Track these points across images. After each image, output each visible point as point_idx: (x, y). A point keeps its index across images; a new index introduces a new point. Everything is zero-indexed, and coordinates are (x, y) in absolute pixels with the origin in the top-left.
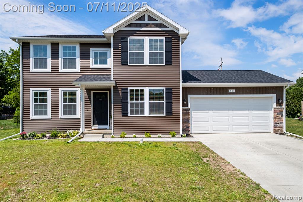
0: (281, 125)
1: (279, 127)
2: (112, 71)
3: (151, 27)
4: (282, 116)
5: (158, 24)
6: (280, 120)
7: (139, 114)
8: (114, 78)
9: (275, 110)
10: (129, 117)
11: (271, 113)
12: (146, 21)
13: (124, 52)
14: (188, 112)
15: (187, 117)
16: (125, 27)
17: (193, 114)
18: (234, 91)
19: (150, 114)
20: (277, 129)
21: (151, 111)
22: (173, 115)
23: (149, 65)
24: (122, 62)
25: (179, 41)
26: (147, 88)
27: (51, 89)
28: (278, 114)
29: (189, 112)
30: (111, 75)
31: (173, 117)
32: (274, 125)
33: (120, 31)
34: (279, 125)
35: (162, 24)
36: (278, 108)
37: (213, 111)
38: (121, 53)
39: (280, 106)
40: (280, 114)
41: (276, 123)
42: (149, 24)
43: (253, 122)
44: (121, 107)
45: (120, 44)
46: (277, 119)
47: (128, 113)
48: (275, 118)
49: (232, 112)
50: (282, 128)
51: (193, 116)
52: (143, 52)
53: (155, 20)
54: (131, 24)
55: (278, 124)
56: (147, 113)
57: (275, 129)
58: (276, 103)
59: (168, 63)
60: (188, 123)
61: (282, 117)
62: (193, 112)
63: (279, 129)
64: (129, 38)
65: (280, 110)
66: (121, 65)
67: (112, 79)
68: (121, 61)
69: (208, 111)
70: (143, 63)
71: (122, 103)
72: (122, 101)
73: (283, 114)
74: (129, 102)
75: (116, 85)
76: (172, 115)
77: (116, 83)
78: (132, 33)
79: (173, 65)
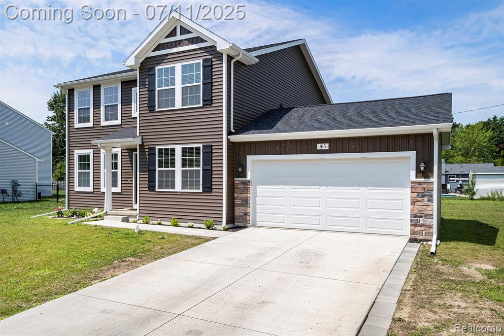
0: (428, 221)
1: (422, 225)
2: (138, 123)
3: (184, 45)
4: (430, 200)
5: (193, 38)
6: (425, 210)
7: (169, 188)
8: (140, 133)
9: (414, 186)
10: (157, 192)
11: (406, 194)
12: (179, 37)
13: (152, 91)
14: (246, 186)
15: (245, 195)
16: (152, 51)
17: (258, 190)
18: (327, 146)
19: (183, 188)
20: (417, 228)
21: (184, 184)
22: (213, 191)
23: (181, 108)
24: (149, 107)
25: (222, 63)
26: (179, 146)
27: (94, 151)
28: (420, 195)
29: (249, 186)
30: (136, 127)
31: (213, 194)
32: (411, 220)
33: (147, 58)
34: (421, 221)
35: (199, 37)
36: (419, 183)
37: (292, 187)
38: (147, 92)
39: (424, 178)
40: (425, 195)
41: (416, 216)
42: (182, 40)
43: (369, 210)
44: (147, 176)
45: (147, 80)
46: (417, 207)
47: (155, 187)
48: (413, 203)
49: (326, 189)
50: (430, 228)
51: (258, 195)
52: (175, 88)
53: (189, 32)
54: (159, 44)
55: (421, 219)
56: (178, 187)
57: (413, 228)
58: (415, 171)
59: (206, 103)
60: (247, 207)
61: (430, 203)
62: (258, 187)
63: (422, 228)
64: (157, 68)
65: (425, 186)
66: (148, 112)
67: (138, 135)
68: (147, 105)
69: (282, 186)
70: (174, 106)
71: (149, 170)
72: (148, 168)
73: (432, 196)
74: (157, 169)
75: (143, 142)
76: (211, 192)
77: (142, 139)
78: (161, 59)
79: (213, 105)
